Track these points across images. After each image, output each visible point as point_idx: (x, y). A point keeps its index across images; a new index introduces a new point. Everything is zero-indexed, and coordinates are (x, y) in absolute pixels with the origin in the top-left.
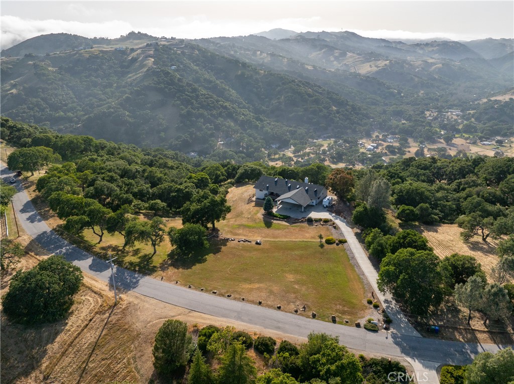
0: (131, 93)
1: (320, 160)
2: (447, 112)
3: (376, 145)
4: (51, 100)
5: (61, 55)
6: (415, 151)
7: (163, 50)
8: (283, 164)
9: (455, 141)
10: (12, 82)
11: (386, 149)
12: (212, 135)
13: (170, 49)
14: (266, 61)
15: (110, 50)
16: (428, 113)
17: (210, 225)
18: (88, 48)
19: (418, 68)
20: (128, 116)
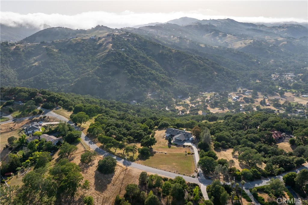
0: (100, 66)
1: (205, 106)
2: (285, 75)
3: (238, 97)
4: (57, 69)
5: (60, 42)
6: (260, 101)
7: (117, 39)
8: (184, 108)
9: (286, 94)
10: (35, 58)
11: (243, 100)
12: (145, 91)
13: (121, 38)
14: (176, 42)
15: (87, 39)
16: (273, 75)
17: (150, 147)
18: (75, 38)
19: (271, 44)
20: (99, 79)
